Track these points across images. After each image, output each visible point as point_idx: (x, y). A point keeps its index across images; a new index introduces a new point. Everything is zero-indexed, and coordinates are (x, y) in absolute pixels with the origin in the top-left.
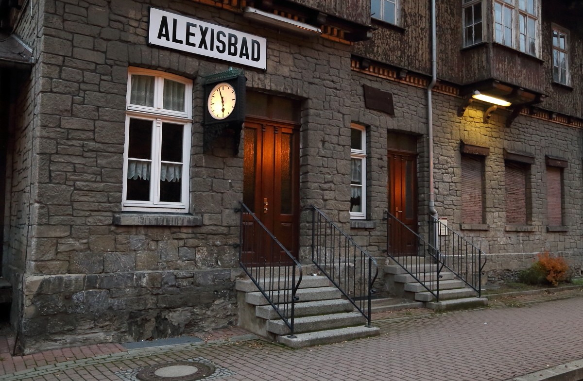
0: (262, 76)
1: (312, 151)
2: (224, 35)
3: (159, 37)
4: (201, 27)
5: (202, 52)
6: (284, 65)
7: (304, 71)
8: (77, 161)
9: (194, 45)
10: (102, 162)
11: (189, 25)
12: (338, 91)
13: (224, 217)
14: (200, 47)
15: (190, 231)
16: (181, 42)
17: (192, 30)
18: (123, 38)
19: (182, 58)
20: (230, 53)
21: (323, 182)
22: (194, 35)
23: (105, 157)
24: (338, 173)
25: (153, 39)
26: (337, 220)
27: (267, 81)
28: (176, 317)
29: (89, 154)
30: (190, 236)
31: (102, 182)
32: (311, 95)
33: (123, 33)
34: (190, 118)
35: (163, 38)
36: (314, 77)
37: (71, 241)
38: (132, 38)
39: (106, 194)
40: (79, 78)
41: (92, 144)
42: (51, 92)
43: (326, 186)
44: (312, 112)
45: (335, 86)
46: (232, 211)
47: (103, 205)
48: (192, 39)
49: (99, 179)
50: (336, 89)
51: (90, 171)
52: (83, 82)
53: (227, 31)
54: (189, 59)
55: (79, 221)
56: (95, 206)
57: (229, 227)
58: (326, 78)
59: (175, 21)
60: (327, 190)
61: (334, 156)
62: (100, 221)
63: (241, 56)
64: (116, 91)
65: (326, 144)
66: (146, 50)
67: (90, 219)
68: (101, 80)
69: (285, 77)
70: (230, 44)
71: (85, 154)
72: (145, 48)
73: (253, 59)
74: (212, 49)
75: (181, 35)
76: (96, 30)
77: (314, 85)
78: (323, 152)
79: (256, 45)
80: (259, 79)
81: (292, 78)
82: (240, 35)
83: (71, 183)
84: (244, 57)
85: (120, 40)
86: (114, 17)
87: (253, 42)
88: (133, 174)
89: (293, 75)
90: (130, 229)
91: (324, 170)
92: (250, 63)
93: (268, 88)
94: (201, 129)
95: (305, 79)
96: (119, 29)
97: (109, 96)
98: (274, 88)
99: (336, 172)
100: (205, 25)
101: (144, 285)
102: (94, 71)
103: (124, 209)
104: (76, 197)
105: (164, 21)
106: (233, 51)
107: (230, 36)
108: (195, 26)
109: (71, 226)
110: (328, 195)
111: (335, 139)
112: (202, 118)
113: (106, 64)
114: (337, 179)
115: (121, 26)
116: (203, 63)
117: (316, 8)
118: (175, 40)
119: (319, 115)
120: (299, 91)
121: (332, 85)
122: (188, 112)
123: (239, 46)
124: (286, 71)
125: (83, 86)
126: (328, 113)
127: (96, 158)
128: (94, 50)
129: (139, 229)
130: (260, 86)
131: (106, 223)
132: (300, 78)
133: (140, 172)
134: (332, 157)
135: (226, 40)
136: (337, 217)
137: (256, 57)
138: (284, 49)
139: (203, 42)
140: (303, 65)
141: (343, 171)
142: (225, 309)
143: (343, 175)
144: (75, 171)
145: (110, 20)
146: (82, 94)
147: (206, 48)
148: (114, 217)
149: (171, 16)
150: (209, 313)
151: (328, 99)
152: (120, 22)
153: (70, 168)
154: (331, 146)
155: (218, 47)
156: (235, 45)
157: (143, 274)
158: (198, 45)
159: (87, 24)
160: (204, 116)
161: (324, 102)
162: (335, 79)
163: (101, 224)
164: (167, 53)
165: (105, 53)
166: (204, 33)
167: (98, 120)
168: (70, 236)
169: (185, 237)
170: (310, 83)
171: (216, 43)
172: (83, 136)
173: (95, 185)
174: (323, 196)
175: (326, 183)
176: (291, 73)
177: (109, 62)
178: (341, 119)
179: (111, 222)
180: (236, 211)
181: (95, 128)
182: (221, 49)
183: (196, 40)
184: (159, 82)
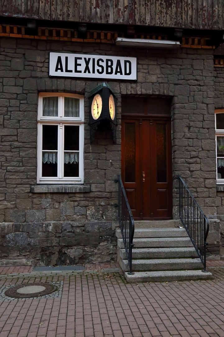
0: (134, 85)
1: (178, 135)
2: (103, 61)
3: (56, 71)
4: (85, 59)
5: (87, 75)
6: (152, 74)
7: (169, 76)
8: (8, 154)
9: (80, 72)
10: (23, 154)
11: (76, 59)
12: (202, 87)
13: (107, 185)
14: (85, 72)
15: (82, 195)
16: (71, 71)
17: (79, 62)
18: (33, 75)
19: (73, 82)
20: (107, 73)
21: (189, 157)
22: (80, 65)
23: (25, 151)
24: (203, 150)
25: (53, 73)
26: (203, 186)
27: (138, 88)
28: (73, 252)
29: (15, 150)
30: (82, 199)
31: (23, 166)
32: (176, 93)
33: (33, 72)
34: (83, 120)
35: (59, 71)
36: (178, 80)
37: (5, 203)
38: (39, 74)
39: (26, 173)
40: (7, 104)
41: (16, 144)
43: (191, 160)
44: (177, 106)
45: (198, 83)
46: (113, 182)
47: (24, 180)
48: (79, 68)
49: (21, 164)
50: (200, 85)
51: (15, 160)
52: (10, 106)
53: (104, 58)
54: (78, 82)
55: (10, 190)
56: (19, 181)
57: (111, 192)
58: (189, 78)
59: (67, 58)
60: (193, 163)
61: (199, 137)
62: (23, 190)
63: (116, 74)
64: (30, 109)
65: (191, 129)
66: (48, 81)
67: (16, 189)
68: (20, 103)
69: (153, 83)
70: (107, 67)
71: (13, 150)
72: (47, 79)
73: (126, 74)
74: (94, 72)
75: (71, 66)
76: (16, 74)
77: (179, 86)
78: (188, 135)
79: (128, 64)
80: (132, 87)
81: (159, 83)
82: (115, 59)
83: (5, 168)
84: (119, 74)
85: (32, 77)
86: (27, 63)
87: (126, 62)
88: (46, 160)
89: (160, 80)
90: (42, 195)
91: (190, 149)
92: (124, 77)
93: (139, 93)
94: (88, 128)
95: (171, 82)
96: (31, 70)
97: (26, 113)
98: (144, 92)
99: (201, 149)
100: (87, 56)
101: (50, 230)
102: (16, 99)
103: (38, 182)
104: (7, 176)
105: (59, 59)
106: (109, 70)
107: (107, 60)
108: (81, 59)
109: (5, 194)
110: (193, 167)
111: (200, 124)
112: (89, 120)
113: (23, 93)
114: (202, 154)
115: (31, 68)
116: (88, 83)
117: (173, 26)
118: (67, 71)
119: (184, 108)
120: (165, 91)
121: (196, 82)
122: (82, 117)
123: (114, 67)
124: (154, 78)
125: (10, 109)
126: (192, 105)
127: (19, 152)
128: (15, 86)
129: (47, 195)
130: (133, 92)
131: (26, 191)
132: (167, 81)
133: (51, 158)
134: (197, 138)
135: (104, 64)
136: (203, 184)
137: (128, 72)
138: (152, 63)
139: (87, 69)
140: (169, 72)
141: (208, 148)
142: (108, 249)
143: (208, 151)
144: (7, 161)
145: (25, 65)
146: (9, 114)
147: (89, 72)
148: (31, 187)
149: (63, 56)
150: (96, 251)
151: (192, 94)
152: (32, 66)
153: (3, 159)
154: (196, 130)
155: (98, 70)
156: (111, 66)
157: (50, 224)
158: (83, 71)
159: (11, 70)
160: (90, 118)
161: (188, 97)
162: (198, 78)
163: (23, 192)
164: (63, 80)
165: (22, 86)
166: (87, 62)
167: (20, 128)
168: (5, 200)
169: (78, 200)
170: (175, 84)
171: (97, 67)
172: (11, 139)
173: (19, 169)
174: (189, 168)
175: (191, 158)
176: (159, 79)
177: (25, 92)
178: (205, 108)
179: (29, 191)
180: (117, 181)
181: (18, 133)
182: (100, 71)
183: (82, 68)
184: (61, 100)
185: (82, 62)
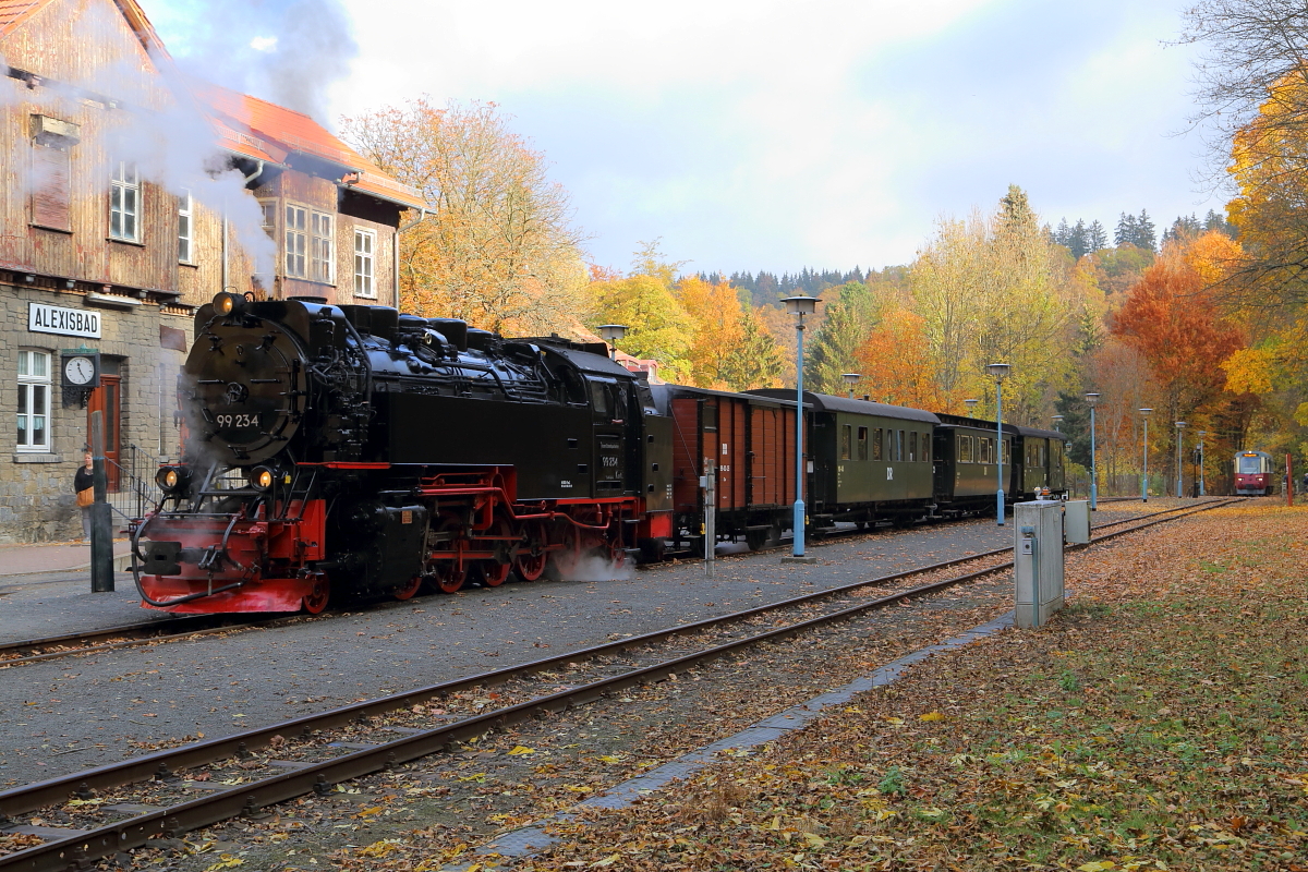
0: (97, 343)
1: (132, 402)
2: (74, 316)
3: (36, 324)
4: (60, 312)
5: (62, 331)
6: (112, 331)
7: (126, 334)
9: (56, 327)
10: (6, 419)
11: (53, 311)
14: (60, 327)
15: (55, 466)
16: (48, 326)
18: (15, 328)
19: (49, 338)
20: (78, 329)
21: (140, 425)
22: (56, 319)
23: (8, 415)
25: (32, 326)
27: (102, 347)
28: (49, 528)
32: (131, 354)
33: (15, 325)
34: (50, 381)
35: (38, 325)
38: (20, 328)
43: (142, 428)
44: (131, 368)
47: (8, 449)
53: (76, 312)
54: (52, 337)
59: (45, 311)
60: (143, 431)
61: (148, 403)
62: (6, 460)
63: (85, 330)
64: (13, 368)
65: (142, 394)
66: (27, 336)
68: (5, 360)
69: (113, 342)
70: (78, 322)
72: (27, 333)
73: (93, 331)
74: (67, 328)
75: (49, 322)
77: (132, 345)
78: (139, 401)
79: (94, 319)
80: (96, 346)
81: (118, 342)
82: (84, 313)
84: (87, 330)
85: (15, 331)
86: (10, 314)
87: (93, 317)
88: (18, 425)
89: (118, 339)
90: (23, 465)
91: (141, 415)
92: (91, 334)
94: (59, 388)
95: (127, 341)
96: (13, 322)
97: (9, 372)
98: (106, 351)
100: (62, 309)
101: (31, 504)
103: (17, 451)
105: (39, 312)
106: (80, 327)
107: (78, 315)
108: (56, 311)
110: (144, 435)
112: (61, 381)
113: (7, 348)
114: (150, 421)
116: (61, 338)
118: (45, 325)
119: (136, 370)
120: (122, 351)
122: (48, 377)
123: (83, 322)
124: (112, 336)
126: (143, 367)
129: (27, 465)
131: (10, 461)
132: (123, 340)
133: (21, 423)
135: (74, 319)
136: (149, 454)
137: (94, 328)
138: (111, 318)
139: (61, 323)
140: (125, 330)
143: (155, 417)
145: (8, 317)
147: (63, 328)
148: (12, 457)
149: (42, 307)
151: (143, 356)
152: (13, 317)
155: (71, 326)
156: (81, 322)
157: (31, 497)
158: (58, 326)
160: (63, 380)
161: (140, 358)
162: (148, 337)
163: (6, 462)
164: (39, 335)
165: (6, 341)
166: (62, 316)
170: (130, 344)
171: (69, 322)
173: (3, 435)
174: (140, 436)
175: (142, 425)
177: (9, 347)
179: (12, 461)
183: (57, 323)
184: (31, 355)
185: (57, 315)
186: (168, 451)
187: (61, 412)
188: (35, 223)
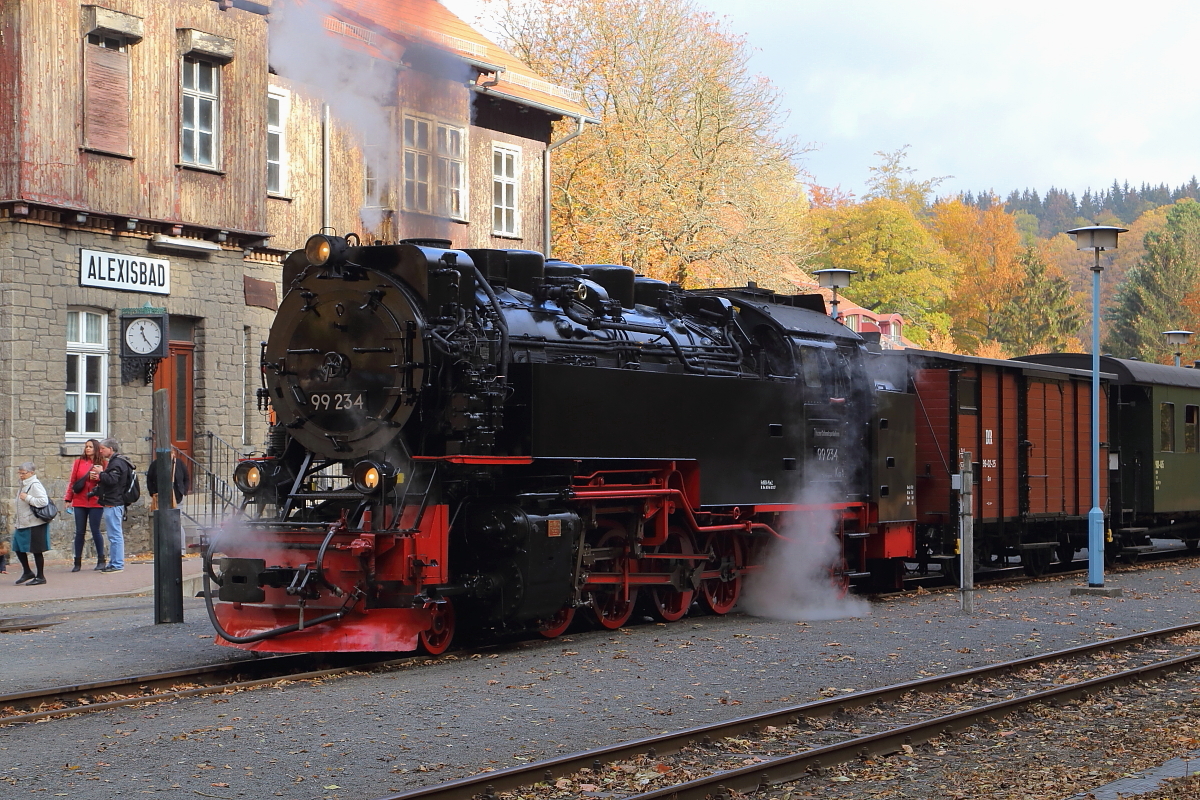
0: (165, 300)
1: (209, 374)
2: (137, 265)
3: (89, 277)
4: (119, 261)
5: (120, 285)
6: (184, 285)
7: (201, 289)
8: (36, 399)
9: (114, 280)
10: (53, 399)
11: (110, 260)
13: (138, 445)
14: (119, 280)
16: (104, 279)
17: (112, 266)
18: (63, 283)
19: (104, 293)
20: (142, 283)
21: (219, 406)
22: (113, 269)
23: (54, 394)
24: (232, 395)
25: (85, 280)
26: (231, 447)
27: (170, 305)
31: (53, 417)
32: (207, 314)
33: (63, 278)
34: (107, 350)
35: (92, 278)
36: (209, 294)
38: (69, 281)
40: (36, 324)
41: (46, 384)
42: (20, 340)
43: (220, 410)
44: (208, 332)
46: (144, 440)
47: (55, 437)
48: (112, 275)
50: (230, 303)
51: (44, 408)
52: (39, 328)
53: (139, 260)
54: (109, 293)
55: (39, 452)
57: (141, 455)
58: (220, 293)
59: (100, 259)
60: (222, 414)
61: (229, 378)
62: (52, 451)
63: (150, 284)
64: (60, 333)
65: (221, 365)
66: (79, 291)
67: (45, 450)
68: (50, 324)
69: (185, 298)
70: (142, 273)
71: (42, 393)
72: (78, 289)
73: (159, 284)
74: (127, 281)
75: (105, 273)
76: (45, 279)
77: (209, 303)
78: (218, 375)
79: (161, 270)
80: (163, 304)
81: (191, 299)
82: (148, 261)
83: (33, 419)
84: (152, 284)
85: (62, 285)
86: (56, 264)
87: (160, 266)
89: (192, 294)
91: (219, 394)
92: (156, 289)
93: (171, 312)
94: (119, 361)
95: (202, 297)
98: (176, 311)
99: (230, 395)
100: (121, 257)
102: (45, 317)
103: (67, 440)
104: (36, 432)
105: (92, 260)
106: (143, 280)
107: (142, 264)
108: (114, 260)
110: (224, 419)
111: (228, 359)
112: (120, 350)
113: (53, 309)
115: (61, 271)
116: (120, 295)
118: (101, 278)
119: (214, 335)
120: (196, 311)
121: (227, 299)
122: (104, 344)
123: (148, 274)
124: (185, 291)
125: (38, 332)
126: (222, 331)
127: (48, 395)
128: (44, 297)
131: (56, 453)
132: (198, 296)
135: (137, 269)
136: (231, 443)
137: (161, 282)
139: (121, 275)
140: (200, 283)
141: (236, 393)
142: (140, 534)
143: (237, 397)
144: (35, 408)
145: (54, 267)
146: (38, 339)
147: (123, 281)
148: (61, 447)
149: (96, 255)
151: (222, 315)
152: (61, 268)
153: (32, 406)
154: (226, 367)
155: (132, 278)
156: (145, 273)
158: (117, 279)
159: (39, 274)
160: (122, 349)
161: (219, 319)
162: (229, 292)
164: (94, 291)
165: (51, 298)
166: (121, 266)
167: (49, 361)
170: (207, 301)
171: (130, 274)
172: (40, 377)
173: (48, 420)
174: (219, 421)
175: (221, 407)
176: (190, 293)
177: (55, 306)
179: (59, 452)
180: (147, 439)
181: (48, 369)
182: (134, 279)
183: (115, 274)
184: (83, 317)
185: (114, 265)
186: (254, 440)
187: (120, 389)
188: (88, 146)
